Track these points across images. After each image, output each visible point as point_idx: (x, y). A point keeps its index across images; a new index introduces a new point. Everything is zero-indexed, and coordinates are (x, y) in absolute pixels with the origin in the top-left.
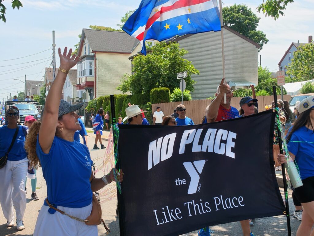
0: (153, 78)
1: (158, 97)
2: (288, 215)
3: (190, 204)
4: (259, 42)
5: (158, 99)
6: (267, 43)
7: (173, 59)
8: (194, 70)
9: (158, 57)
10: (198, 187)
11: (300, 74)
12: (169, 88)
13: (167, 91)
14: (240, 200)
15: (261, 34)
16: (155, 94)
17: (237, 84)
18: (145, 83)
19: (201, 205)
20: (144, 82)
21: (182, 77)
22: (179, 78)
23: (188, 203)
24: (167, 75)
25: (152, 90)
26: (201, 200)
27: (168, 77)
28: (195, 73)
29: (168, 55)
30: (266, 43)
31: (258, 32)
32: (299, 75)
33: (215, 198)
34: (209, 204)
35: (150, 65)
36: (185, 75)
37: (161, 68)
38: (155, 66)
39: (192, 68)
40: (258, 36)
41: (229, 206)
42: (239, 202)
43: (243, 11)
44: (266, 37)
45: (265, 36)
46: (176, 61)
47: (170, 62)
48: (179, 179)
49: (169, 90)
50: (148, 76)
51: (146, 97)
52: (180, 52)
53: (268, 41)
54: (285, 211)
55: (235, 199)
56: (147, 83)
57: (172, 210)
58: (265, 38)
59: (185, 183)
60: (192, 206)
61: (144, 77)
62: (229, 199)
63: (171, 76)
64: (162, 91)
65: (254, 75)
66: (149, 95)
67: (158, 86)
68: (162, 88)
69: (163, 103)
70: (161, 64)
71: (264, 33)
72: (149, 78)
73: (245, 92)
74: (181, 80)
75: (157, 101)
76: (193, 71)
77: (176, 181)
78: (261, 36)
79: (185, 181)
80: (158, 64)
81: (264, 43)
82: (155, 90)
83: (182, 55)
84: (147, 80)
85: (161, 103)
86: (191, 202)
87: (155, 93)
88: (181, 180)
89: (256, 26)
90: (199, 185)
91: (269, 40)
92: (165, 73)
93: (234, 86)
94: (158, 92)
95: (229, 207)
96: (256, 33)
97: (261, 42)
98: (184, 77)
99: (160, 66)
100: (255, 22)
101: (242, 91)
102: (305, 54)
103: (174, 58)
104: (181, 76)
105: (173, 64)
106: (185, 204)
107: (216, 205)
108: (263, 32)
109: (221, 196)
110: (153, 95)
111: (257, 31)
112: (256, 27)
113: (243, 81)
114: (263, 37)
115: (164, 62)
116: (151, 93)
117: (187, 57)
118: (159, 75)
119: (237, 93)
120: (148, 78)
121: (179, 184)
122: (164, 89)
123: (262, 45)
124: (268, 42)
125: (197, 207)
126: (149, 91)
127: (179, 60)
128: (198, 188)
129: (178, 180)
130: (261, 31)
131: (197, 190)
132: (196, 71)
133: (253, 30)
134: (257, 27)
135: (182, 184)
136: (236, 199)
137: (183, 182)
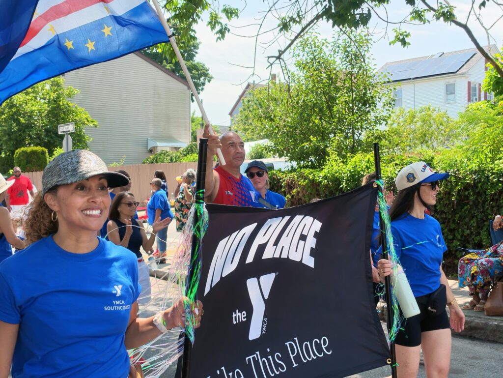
0: (19, 130)
1: (28, 162)
2: (394, 365)
3: (254, 358)
4: (200, 80)
5: (28, 165)
6: (211, 82)
7: (54, 101)
8: (90, 120)
9: (27, 97)
10: (263, 324)
11: (250, 131)
12: (46, 148)
13: (43, 153)
14: (324, 342)
15: (202, 67)
16: (22, 158)
17: (159, 144)
18: (6, 140)
19: (269, 358)
20: (4, 139)
21: (67, 131)
22: (61, 132)
23: (251, 357)
24: (42, 126)
25: (17, 151)
26: (268, 350)
27: (45, 130)
28: (91, 125)
29: (46, 95)
30: (209, 81)
31: (198, 63)
32: (249, 134)
33: (287, 344)
34: (280, 356)
35: (14, 110)
36: (71, 128)
37: (33, 115)
38: (22, 111)
39: (86, 116)
40: (198, 70)
41: (309, 356)
42: (323, 347)
43: (174, 30)
44: (209, 72)
45: (207, 70)
46: (59, 105)
47: (48, 107)
48: (237, 311)
49: (47, 151)
50: (10, 127)
51: (8, 162)
52: (66, 92)
53: (212, 78)
54: (389, 358)
55: (316, 342)
56: (10, 139)
57: (231, 374)
58: (208, 74)
59: (245, 319)
60: (257, 363)
61: (5, 128)
62: (308, 343)
63: (50, 128)
64: (34, 153)
65: (185, 130)
66: (12, 159)
67: (30, 144)
68: (35, 148)
69: (36, 171)
70: (33, 108)
71: (207, 66)
72: (13, 130)
73: (168, 155)
74: (64, 135)
75: (25, 168)
76: (88, 121)
77: (234, 315)
78: (202, 70)
79: (245, 315)
80: (28, 108)
81: (206, 81)
82: (23, 151)
83: (69, 96)
84: (9, 135)
85: (32, 172)
86: (255, 355)
87: (23, 155)
88: (240, 314)
89: (194, 53)
90: (264, 320)
91: (213, 76)
92: (40, 123)
93: (155, 145)
94: (27, 153)
95: (310, 358)
96: (194, 65)
97: (202, 79)
98: (69, 131)
99: (32, 112)
100: (192, 48)
101: (164, 154)
102: (257, 102)
103: (56, 101)
104: (65, 130)
105: (53, 109)
106: (247, 359)
107: (292, 356)
108: (204, 65)
109: (296, 339)
110: (18, 158)
111: (196, 62)
112: (194, 56)
113: (169, 139)
114: (205, 71)
115: (39, 105)
116: (16, 155)
117: (79, 98)
118: (29, 126)
119: (157, 157)
120: (11, 130)
121: (238, 322)
122: (39, 149)
123: (204, 84)
124: (212, 80)
125: (264, 363)
126: (13, 152)
127: (63, 104)
128: (263, 327)
129: (236, 313)
130: (201, 62)
131: (262, 332)
132: (92, 122)
133: (189, 61)
134: (196, 55)
135: (240, 321)
136: (319, 342)
137: (243, 316)
